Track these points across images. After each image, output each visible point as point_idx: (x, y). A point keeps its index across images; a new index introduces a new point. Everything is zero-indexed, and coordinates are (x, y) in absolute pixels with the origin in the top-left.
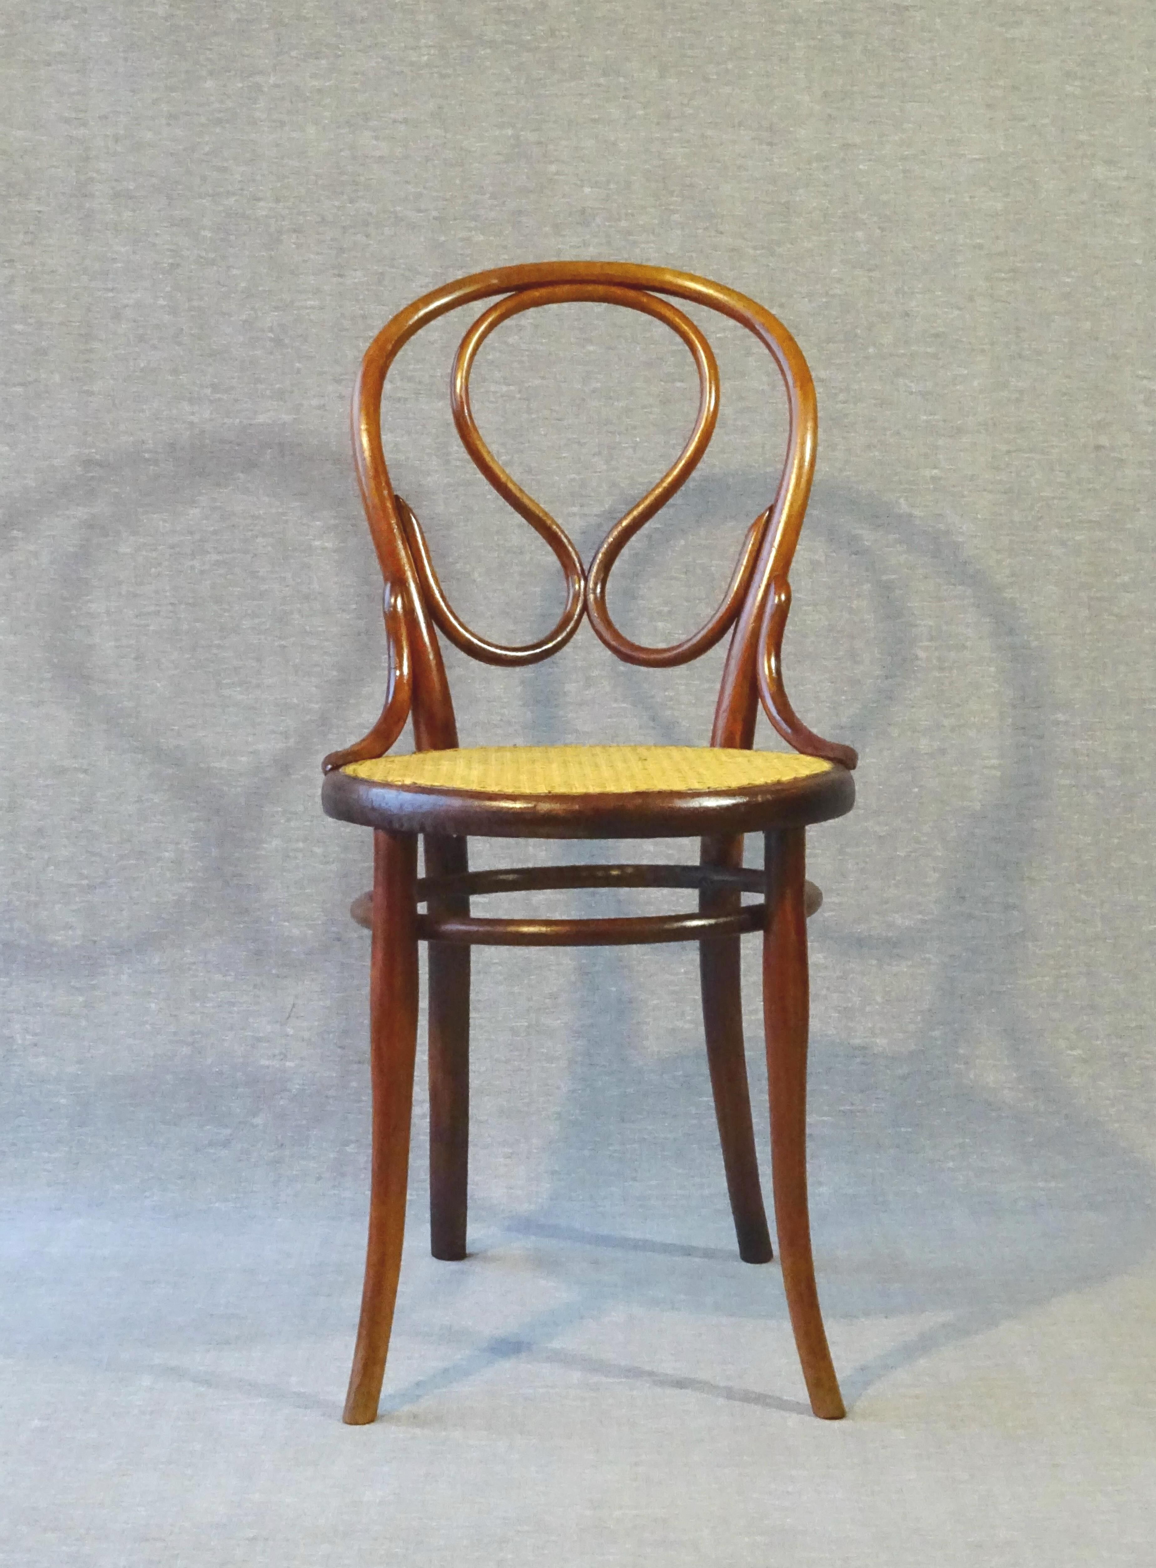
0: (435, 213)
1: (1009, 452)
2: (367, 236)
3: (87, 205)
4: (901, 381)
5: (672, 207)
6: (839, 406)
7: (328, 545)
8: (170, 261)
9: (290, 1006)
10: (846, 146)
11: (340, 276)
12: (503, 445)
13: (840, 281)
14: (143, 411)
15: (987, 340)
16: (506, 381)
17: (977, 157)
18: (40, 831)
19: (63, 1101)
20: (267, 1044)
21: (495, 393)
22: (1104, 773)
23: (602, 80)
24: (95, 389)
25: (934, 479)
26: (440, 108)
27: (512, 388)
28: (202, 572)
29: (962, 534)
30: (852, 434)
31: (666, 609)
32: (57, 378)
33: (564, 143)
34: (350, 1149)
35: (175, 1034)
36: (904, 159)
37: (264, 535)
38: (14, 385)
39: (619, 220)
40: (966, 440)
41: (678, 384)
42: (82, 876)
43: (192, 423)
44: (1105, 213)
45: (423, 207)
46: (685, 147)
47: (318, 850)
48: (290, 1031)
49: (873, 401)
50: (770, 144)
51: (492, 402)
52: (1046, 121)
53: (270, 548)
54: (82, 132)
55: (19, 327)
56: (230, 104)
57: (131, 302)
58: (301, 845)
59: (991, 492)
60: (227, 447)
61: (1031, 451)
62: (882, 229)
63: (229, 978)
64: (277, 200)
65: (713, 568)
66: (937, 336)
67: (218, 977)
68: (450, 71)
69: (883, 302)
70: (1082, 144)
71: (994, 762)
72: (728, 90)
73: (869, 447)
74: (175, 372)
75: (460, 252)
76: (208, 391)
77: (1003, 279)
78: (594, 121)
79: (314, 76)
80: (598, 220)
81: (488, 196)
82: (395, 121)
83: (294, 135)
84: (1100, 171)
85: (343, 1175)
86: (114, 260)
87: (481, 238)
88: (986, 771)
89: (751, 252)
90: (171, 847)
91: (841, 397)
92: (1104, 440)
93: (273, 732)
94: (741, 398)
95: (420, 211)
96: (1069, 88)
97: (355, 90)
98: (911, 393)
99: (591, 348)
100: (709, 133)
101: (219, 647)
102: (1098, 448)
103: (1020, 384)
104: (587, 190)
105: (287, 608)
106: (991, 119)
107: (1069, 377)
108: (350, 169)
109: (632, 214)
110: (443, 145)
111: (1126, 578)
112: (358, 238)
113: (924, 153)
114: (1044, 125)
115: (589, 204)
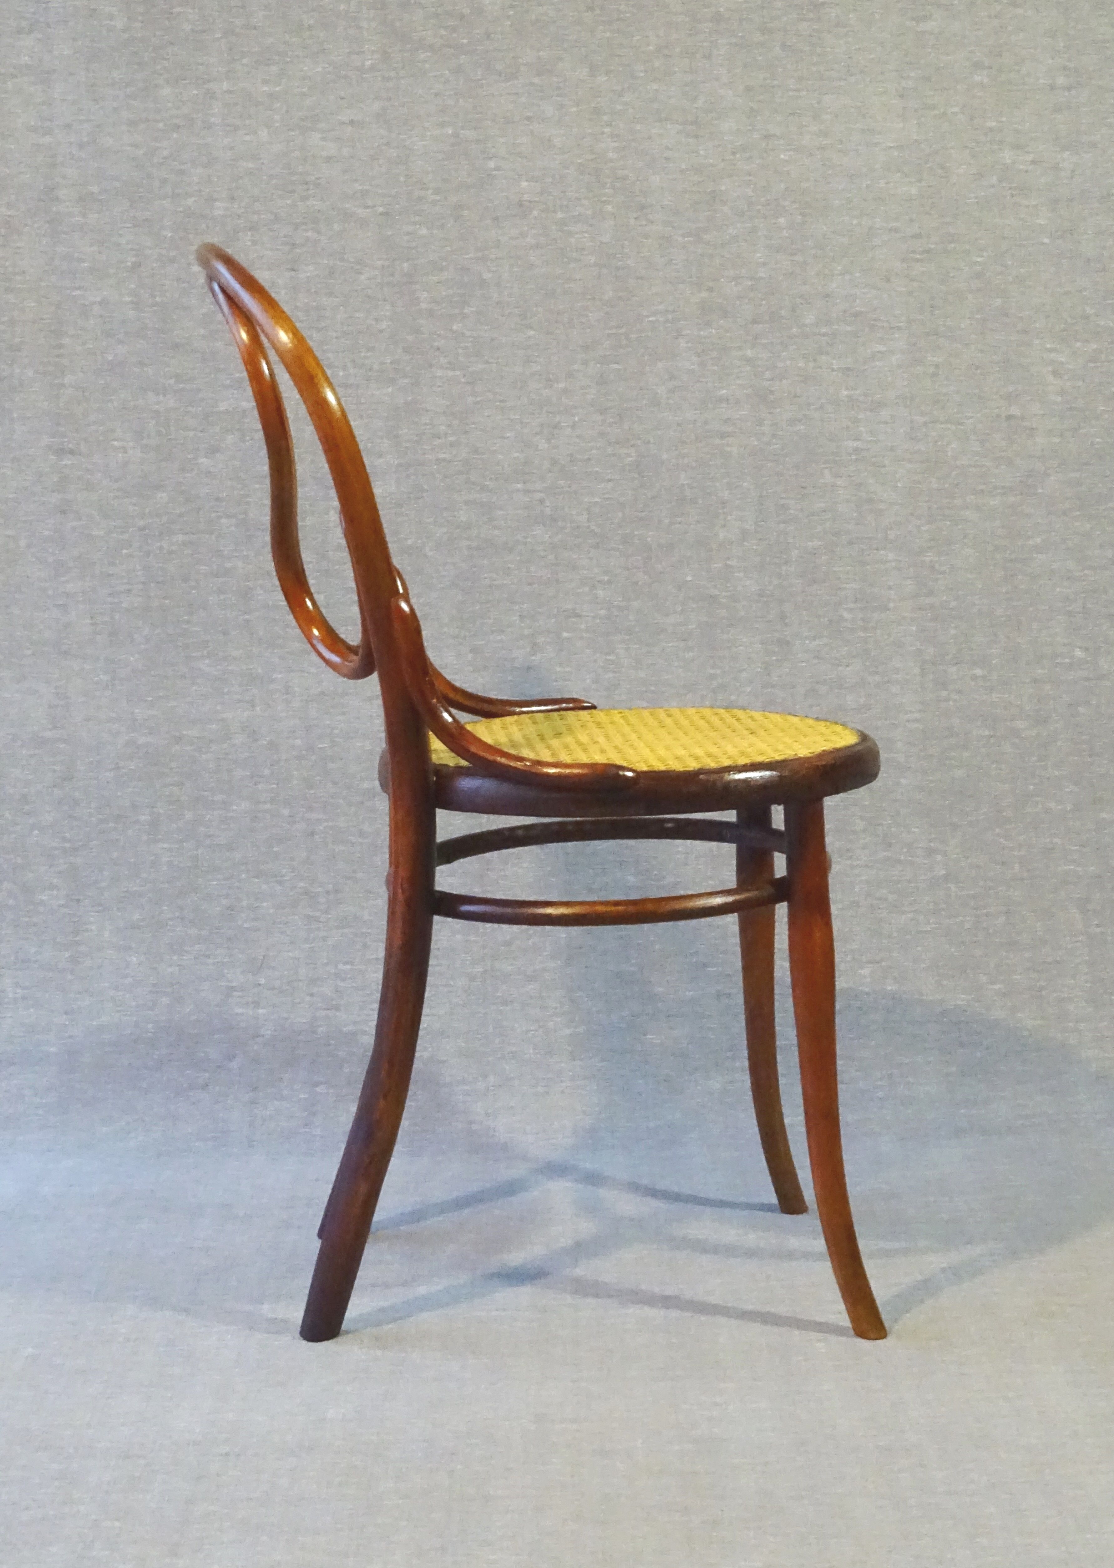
0: (381, 210)
1: (925, 423)
2: (319, 232)
3: (55, 209)
4: (824, 358)
5: (604, 199)
6: (766, 384)
8: (134, 260)
9: (261, 957)
10: (767, 137)
11: (293, 270)
12: (449, 426)
13: (764, 265)
14: (111, 401)
15: (903, 319)
16: (452, 366)
17: (892, 145)
18: (24, 798)
19: (53, 1049)
20: (240, 994)
21: (441, 378)
22: (1020, 724)
23: (536, 80)
24: (66, 381)
25: (856, 450)
26: (384, 109)
27: (458, 373)
28: (171, 552)
29: (882, 501)
30: (779, 410)
31: (606, 578)
32: (30, 373)
33: (502, 140)
35: (154, 985)
36: (822, 148)
37: (229, 517)
39: (555, 212)
40: (885, 413)
41: (614, 366)
42: (64, 839)
43: (157, 412)
44: (1012, 196)
45: (370, 203)
46: (616, 141)
48: (263, 981)
49: (798, 378)
50: (696, 137)
52: (956, 109)
53: (233, 529)
54: (47, 139)
56: (186, 110)
57: (98, 299)
58: (268, 806)
59: (910, 461)
60: (191, 434)
61: (947, 421)
62: (803, 215)
63: (203, 933)
64: (233, 200)
65: (649, 539)
66: (856, 315)
67: (193, 931)
68: (393, 74)
69: (805, 284)
70: (991, 130)
71: (917, 716)
72: (655, 86)
74: (141, 364)
75: (406, 245)
76: (172, 382)
77: (918, 260)
78: (529, 119)
79: (265, 82)
80: (535, 213)
81: (430, 192)
82: (342, 123)
83: (248, 138)
84: (1007, 156)
85: (314, 1114)
86: (81, 260)
87: (425, 231)
88: (909, 725)
89: (680, 239)
90: (147, 811)
91: (768, 375)
92: (1015, 410)
93: (240, 701)
94: (672, 377)
95: (367, 207)
96: (977, 78)
97: (304, 94)
98: (833, 370)
99: (531, 333)
100: (638, 127)
101: (188, 622)
102: (1009, 417)
103: (936, 359)
104: (524, 184)
105: (250, 584)
106: (904, 108)
107: (982, 351)
108: (300, 169)
109: (567, 206)
110: (388, 144)
111: (1039, 540)
112: (310, 234)
113: (841, 142)
114: (955, 114)
115: (526, 197)
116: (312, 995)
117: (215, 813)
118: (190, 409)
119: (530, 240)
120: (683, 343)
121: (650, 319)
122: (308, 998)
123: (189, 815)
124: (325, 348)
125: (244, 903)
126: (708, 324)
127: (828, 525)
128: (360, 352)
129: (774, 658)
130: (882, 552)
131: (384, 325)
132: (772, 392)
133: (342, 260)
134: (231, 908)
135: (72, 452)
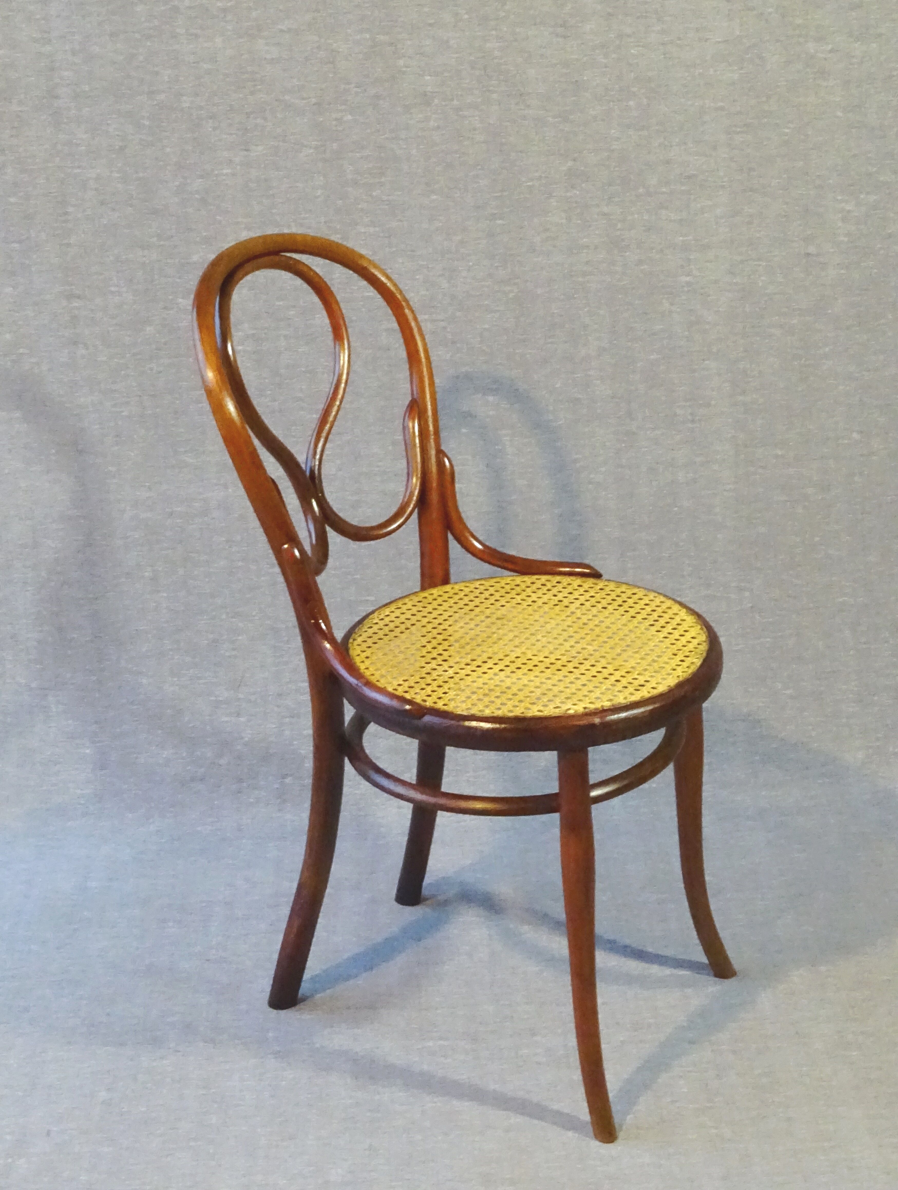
0: (314, 100)
1: (741, 261)
2: (265, 119)
3: (56, 105)
4: (664, 212)
5: (491, 88)
6: (618, 233)
7: (249, 349)
8: (120, 144)
9: (240, 678)
10: (621, 36)
11: (247, 150)
13: (618, 139)
14: (107, 256)
15: (726, 179)
17: (720, 40)
20: (225, 706)
21: (365, 233)
22: (810, 491)
24: (72, 241)
25: (688, 284)
26: (314, 19)
27: (377, 229)
28: (158, 372)
29: (706, 323)
30: (628, 254)
32: (43, 236)
33: (409, 43)
34: (288, 780)
36: (664, 44)
38: (13, 242)
39: (452, 100)
40: (710, 254)
41: (499, 222)
42: (88, 592)
43: (144, 263)
44: (814, 79)
45: (305, 95)
46: (500, 42)
47: (253, 567)
48: (241, 696)
49: (643, 228)
50: (565, 37)
51: (363, 240)
52: (770, 10)
54: (48, 48)
55: (12, 200)
56: (156, 23)
57: (93, 175)
58: (240, 564)
59: (729, 291)
61: (759, 259)
62: (648, 98)
63: (196, 660)
64: (197, 95)
66: (689, 177)
67: (188, 659)
69: (649, 153)
70: (798, 26)
71: (732, 486)
73: (640, 262)
74: (130, 226)
75: (334, 128)
76: (155, 239)
77: (738, 132)
78: (431, 25)
80: (436, 101)
81: (353, 85)
82: (281, 31)
83: (206, 45)
84: (811, 47)
85: (285, 801)
86: (78, 145)
87: (350, 117)
88: (725, 493)
89: (551, 119)
90: (149, 569)
91: (619, 226)
92: (812, 249)
94: (546, 230)
95: (303, 99)
98: (671, 221)
99: (434, 197)
100: (518, 30)
101: (174, 425)
102: (808, 254)
103: (750, 210)
104: (427, 78)
106: (729, 10)
107: (787, 203)
108: (249, 69)
109: (461, 95)
110: (319, 48)
111: (827, 349)
112: (259, 121)
113: (679, 39)
114: (770, 13)
115: (429, 89)
116: (278, 706)
117: (202, 569)
118: (169, 261)
119: (432, 124)
120: (553, 202)
121: (529, 184)
122: (276, 709)
123: (181, 571)
124: (274, 211)
125: (225, 637)
126: (573, 187)
127: (665, 342)
128: (301, 214)
129: (623, 445)
130: (707, 362)
131: (319, 192)
132: (623, 240)
133: (284, 141)
134: (215, 641)
135: (79, 297)
